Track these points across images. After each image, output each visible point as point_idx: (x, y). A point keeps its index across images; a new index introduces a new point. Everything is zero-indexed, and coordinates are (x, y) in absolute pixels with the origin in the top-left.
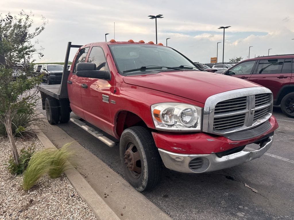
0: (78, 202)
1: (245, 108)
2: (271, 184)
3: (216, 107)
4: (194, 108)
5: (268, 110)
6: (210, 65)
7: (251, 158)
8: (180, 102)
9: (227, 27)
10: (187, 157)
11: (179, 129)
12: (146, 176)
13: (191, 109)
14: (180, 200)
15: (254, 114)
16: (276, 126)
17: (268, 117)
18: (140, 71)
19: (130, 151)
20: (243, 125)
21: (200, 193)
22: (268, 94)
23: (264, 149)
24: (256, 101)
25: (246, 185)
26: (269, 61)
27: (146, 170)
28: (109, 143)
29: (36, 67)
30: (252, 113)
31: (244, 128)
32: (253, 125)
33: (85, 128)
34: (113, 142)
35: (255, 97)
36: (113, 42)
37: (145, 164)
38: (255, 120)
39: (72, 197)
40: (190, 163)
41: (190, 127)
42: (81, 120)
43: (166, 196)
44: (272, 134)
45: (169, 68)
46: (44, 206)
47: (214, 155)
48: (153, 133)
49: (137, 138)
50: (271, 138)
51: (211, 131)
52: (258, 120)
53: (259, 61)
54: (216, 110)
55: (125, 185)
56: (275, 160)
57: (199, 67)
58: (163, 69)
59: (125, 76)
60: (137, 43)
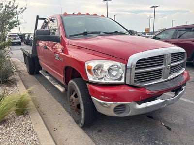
0: (32, 135)
1: (162, 65)
2: (182, 123)
3: (137, 63)
4: (119, 64)
5: (182, 65)
6: (144, 34)
7: (166, 105)
8: (109, 59)
9: (157, 7)
10: (112, 104)
11: (107, 81)
12: (83, 116)
13: (117, 66)
14: (110, 134)
15: (170, 69)
16: (188, 79)
17: (181, 72)
18: (82, 35)
19: (73, 96)
20: (160, 78)
21: (126, 129)
22: (182, 53)
23: (177, 97)
24: (172, 58)
25: (162, 124)
26: (186, 29)
27: (83, 112)
28: (61, 89)
29: (26, 36)
30: (168, 69)
31: (162, 80)
32: (169, 78)
33: (48, 77)
34: (64, 89)
35: (171, 55)
36: (65, 14)
37: (82, 107)
38: (171, 74)
39: (28, 130)
40: (115, 109)
41: (115, 80)
42: (47, 72)
43: (100, 131)
44: (184, 84)
45: (106, 33)
46: (6, 137)
47: (135, 103)
48: (87, 84)
49: (77, 87)
50: (183, 88)
51: (133, 83)
52: (173, 74)
53: (178, 29)
54: (136, 66)
55: (71, 122)
56: (187, 103)
57: (131, 33)
58: (101, 34)
59: (71, 39)
60: (84, 15)
